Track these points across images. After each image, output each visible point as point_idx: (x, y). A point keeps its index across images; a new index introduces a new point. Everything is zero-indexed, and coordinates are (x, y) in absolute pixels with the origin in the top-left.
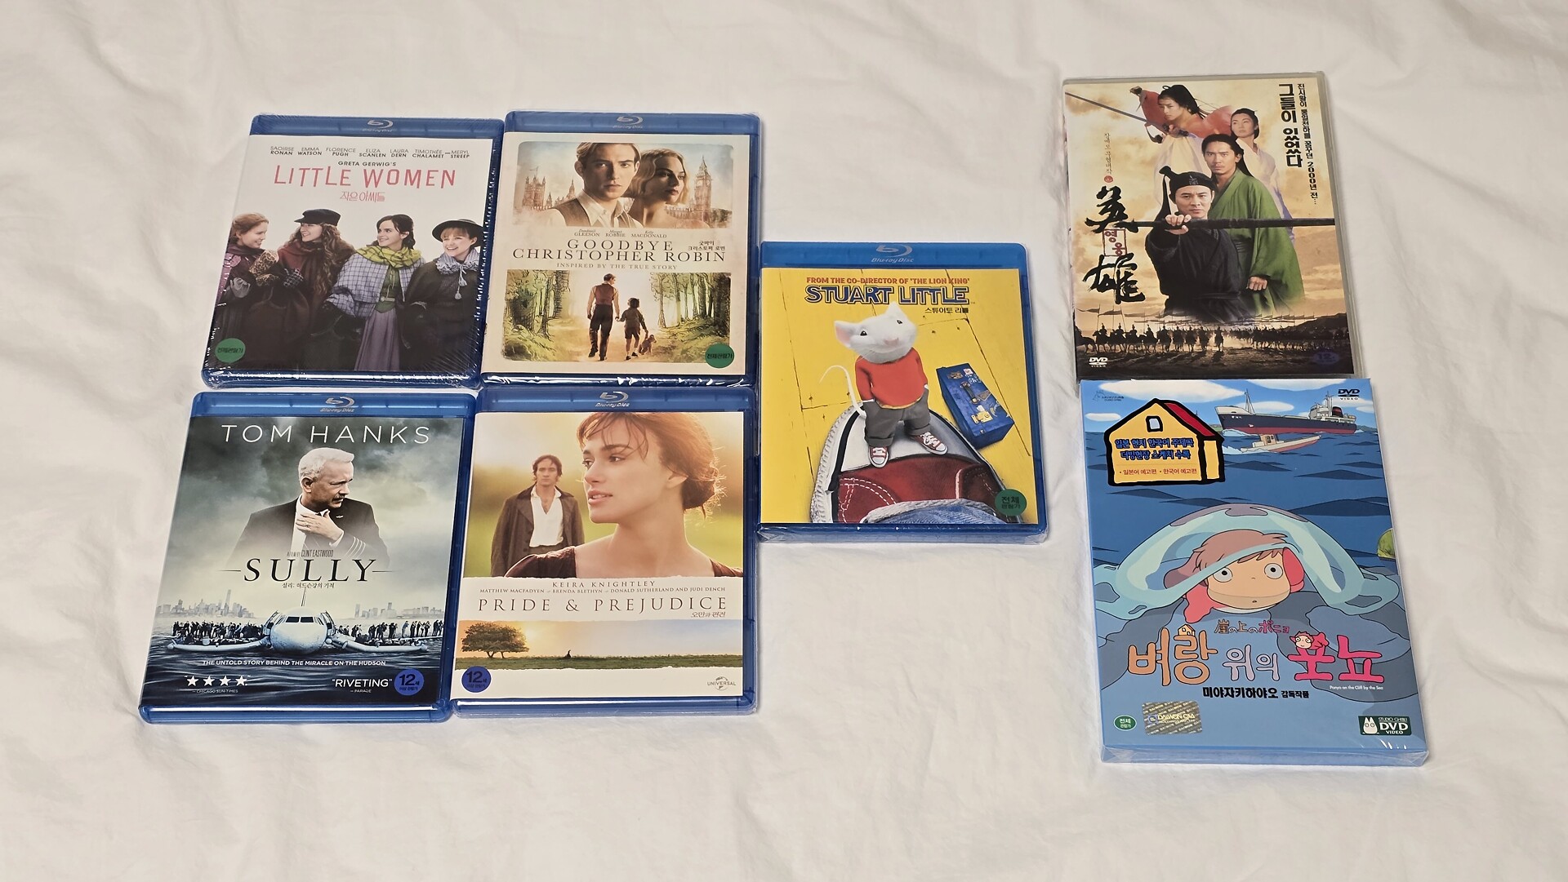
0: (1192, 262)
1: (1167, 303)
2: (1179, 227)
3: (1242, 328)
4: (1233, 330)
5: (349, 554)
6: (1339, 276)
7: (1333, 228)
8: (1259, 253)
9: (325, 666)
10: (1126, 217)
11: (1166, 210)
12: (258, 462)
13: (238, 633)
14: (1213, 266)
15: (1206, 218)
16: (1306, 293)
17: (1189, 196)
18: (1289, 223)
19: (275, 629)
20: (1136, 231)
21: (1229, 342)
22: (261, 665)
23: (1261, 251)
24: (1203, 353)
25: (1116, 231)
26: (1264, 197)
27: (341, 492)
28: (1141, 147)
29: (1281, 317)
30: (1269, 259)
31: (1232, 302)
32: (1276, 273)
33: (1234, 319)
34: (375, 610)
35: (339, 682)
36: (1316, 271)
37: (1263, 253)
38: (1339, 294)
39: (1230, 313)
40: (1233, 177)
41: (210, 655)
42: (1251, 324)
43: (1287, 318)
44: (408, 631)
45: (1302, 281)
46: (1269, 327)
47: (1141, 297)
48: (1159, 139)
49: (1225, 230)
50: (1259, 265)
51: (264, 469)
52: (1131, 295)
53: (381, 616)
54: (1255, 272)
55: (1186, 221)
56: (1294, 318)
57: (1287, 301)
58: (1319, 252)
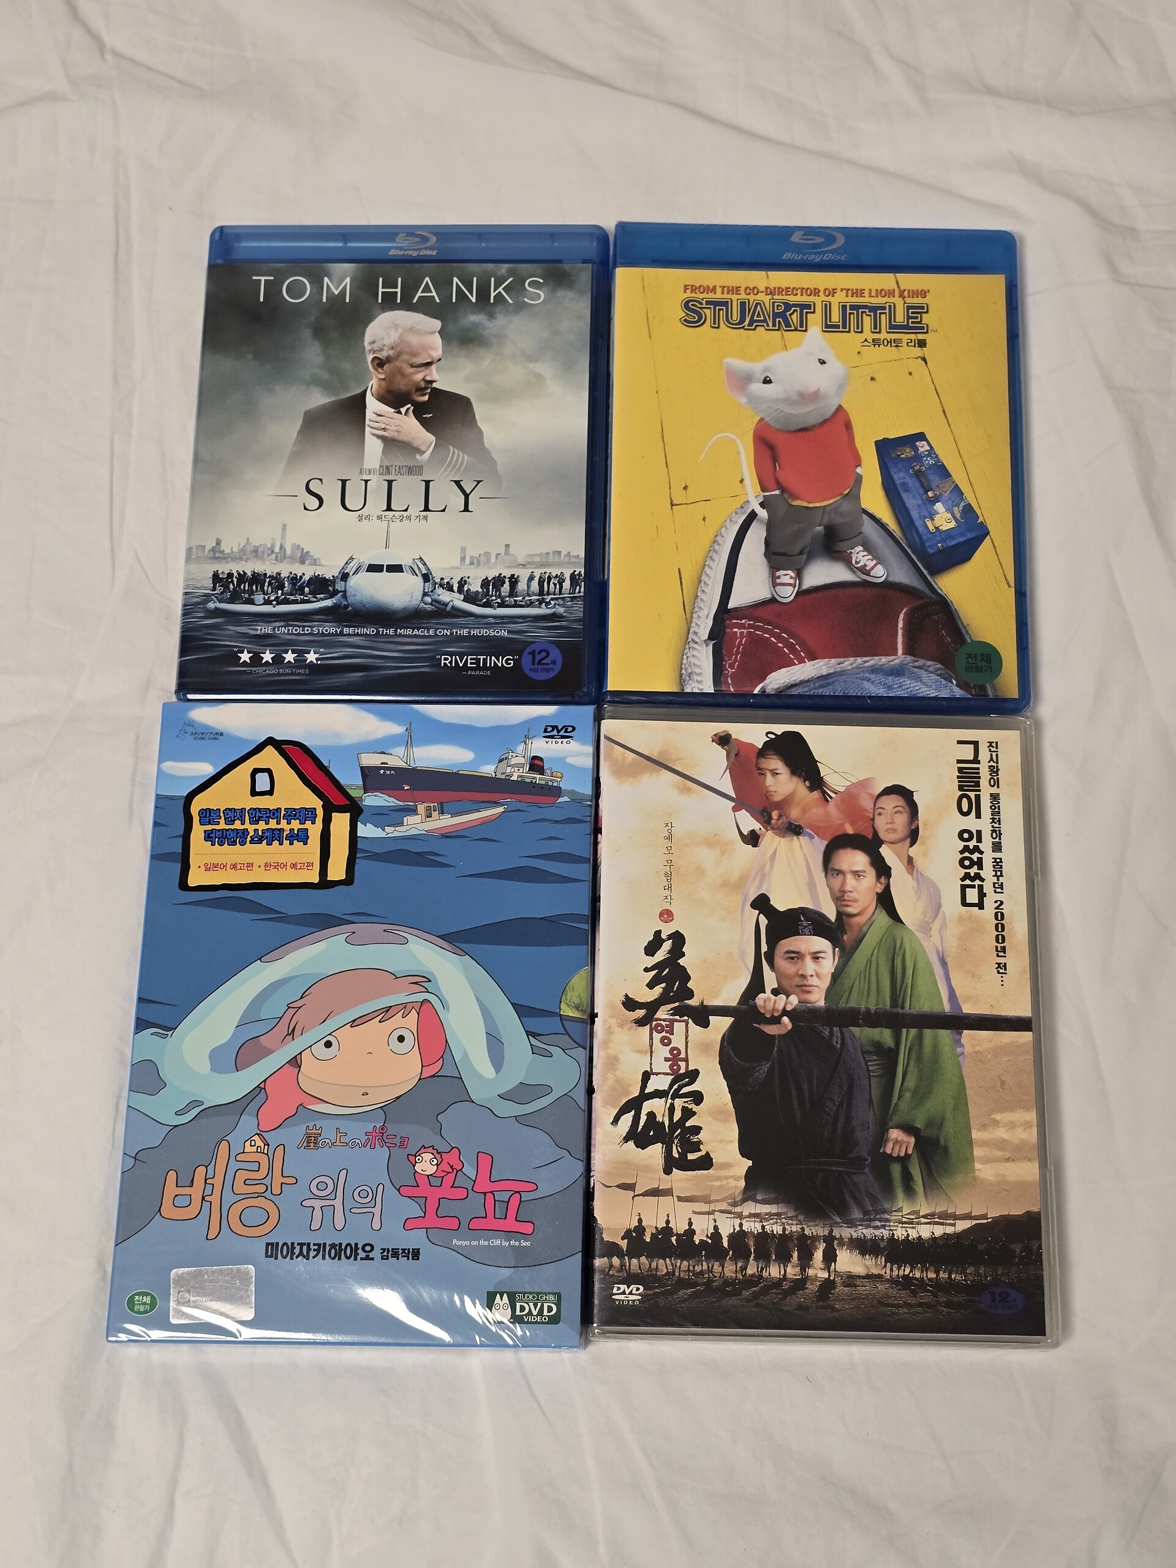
0: (794, 1093)
1: (750, 1175)
2: (776, 1020)
3: (868, 1233)
4: (855, 1235)
5: (445, 471)
6: (1032, 1136)
7: (1026, 1037)
8: (906, 1077)
9: (424, 637)
10: (690, 994)
11: (756, 984)
12: (307, 334)
13: (302, 589)
14: (829, 1104)
15: (821, 1003)
16: (977, 1166)
17: (795, 956)
18: (959, 1022)
19: (353, 581)
20: (705, 1024)
21: (848, 1262)
22: (336, 635)
23: (909, 1076)
24: (800, 1284)
25: (672, 1022)
26: (920, 965)
27: (428, 378)
28: (723, 853)
29: (932, 1215)
30: (922, 1094)
31: (855, 1178)
32: (930, 1123)
33: (857, 1214)
34: (488, 554)
35: (446, 659)
36: (996, 1123)
37: (911, 1083)
38: (1029, 1171)
39: (851, 1202)
40: (870, 922)
41: (266, 619)
42: (884, 1227)
43: (944, 1216)
44: (535, 585)
45: (972, 1140)
46: (913, 1234)
47: (706, 1163)
48: (753, 839)
49: (853, 1029)
50: (904, 1106)
51: (317, 343)
52: (691, 1156)
53: (496, 562)
54: (896, 1119)
55: (789, 1008)
56: (956, 1217)
57: (945, 1182)
58: (1003, 1083)
